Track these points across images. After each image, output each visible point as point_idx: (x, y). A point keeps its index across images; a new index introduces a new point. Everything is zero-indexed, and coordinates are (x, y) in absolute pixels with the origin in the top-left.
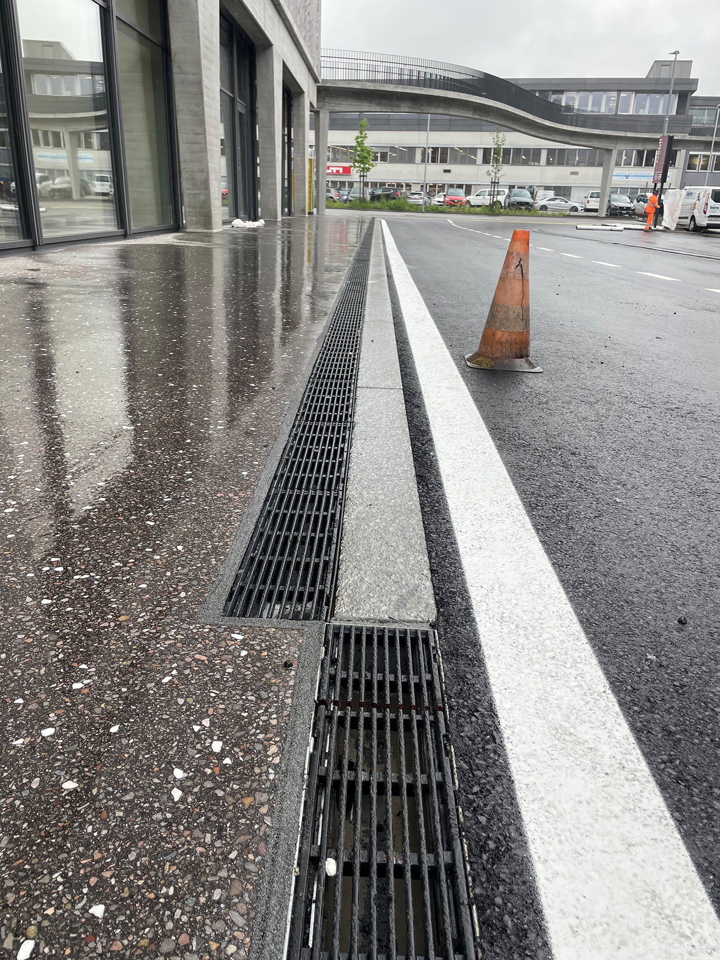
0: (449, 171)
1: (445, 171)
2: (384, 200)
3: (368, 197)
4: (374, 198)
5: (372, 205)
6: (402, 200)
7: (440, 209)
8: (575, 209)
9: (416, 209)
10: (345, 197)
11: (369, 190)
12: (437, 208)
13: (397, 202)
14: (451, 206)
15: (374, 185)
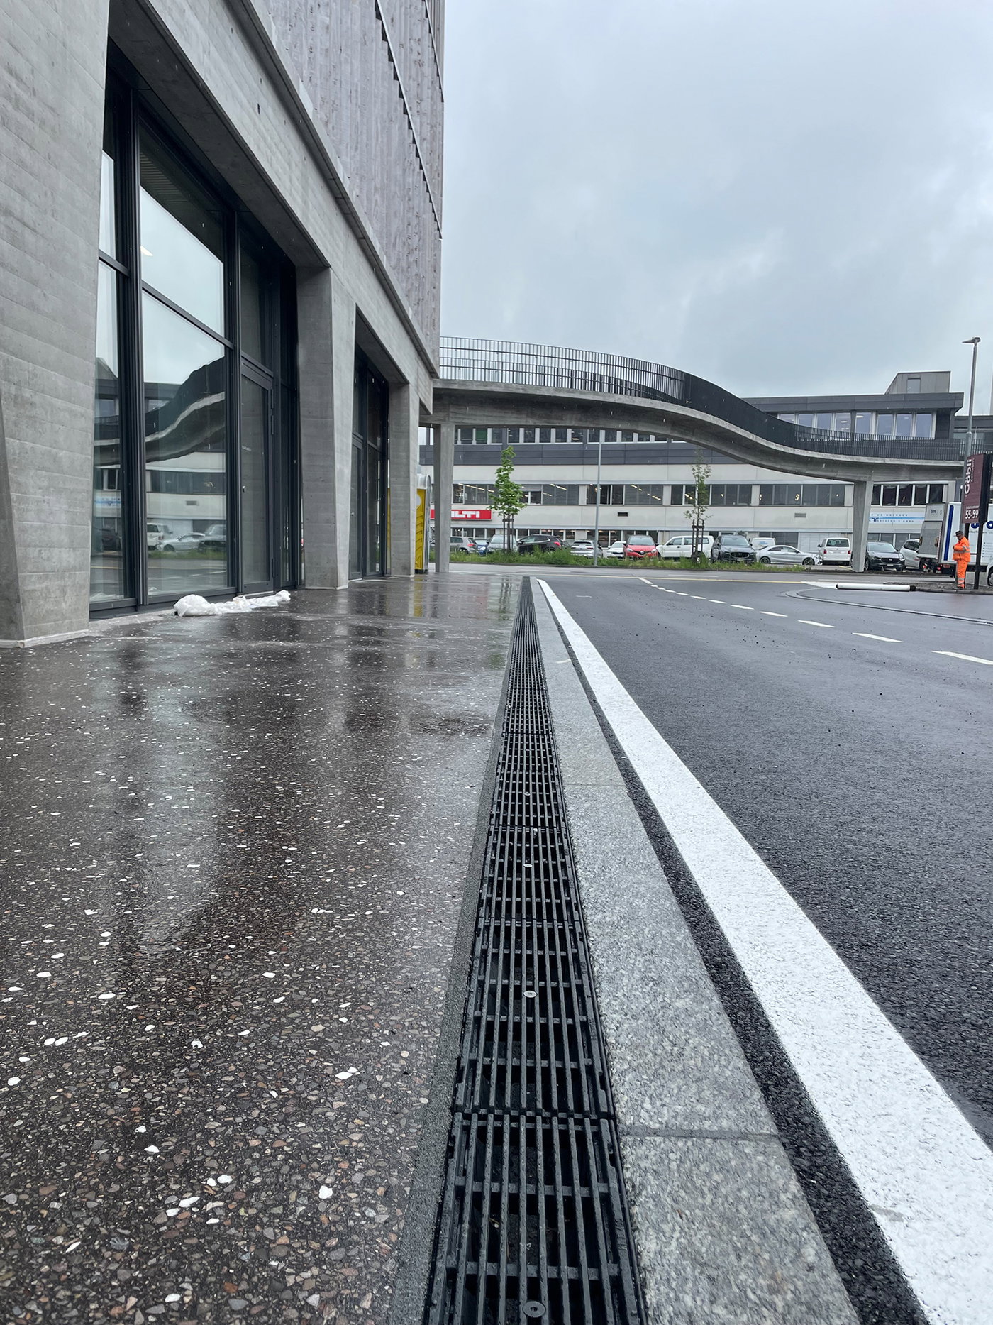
0: (626, 514)
1: (620, 514)
2: (538, 551)
3: (515, 547)
4: (524, 548)
5: (522, 558)
6: (564, 551)
7: (620, 562)
8: (809, 561)
9: (585, 562)
10: (484, 548)
11: (515, 539)
12: (616, 561)
13: (557, 553)
14: (635, 558)
15: (523, 532)
